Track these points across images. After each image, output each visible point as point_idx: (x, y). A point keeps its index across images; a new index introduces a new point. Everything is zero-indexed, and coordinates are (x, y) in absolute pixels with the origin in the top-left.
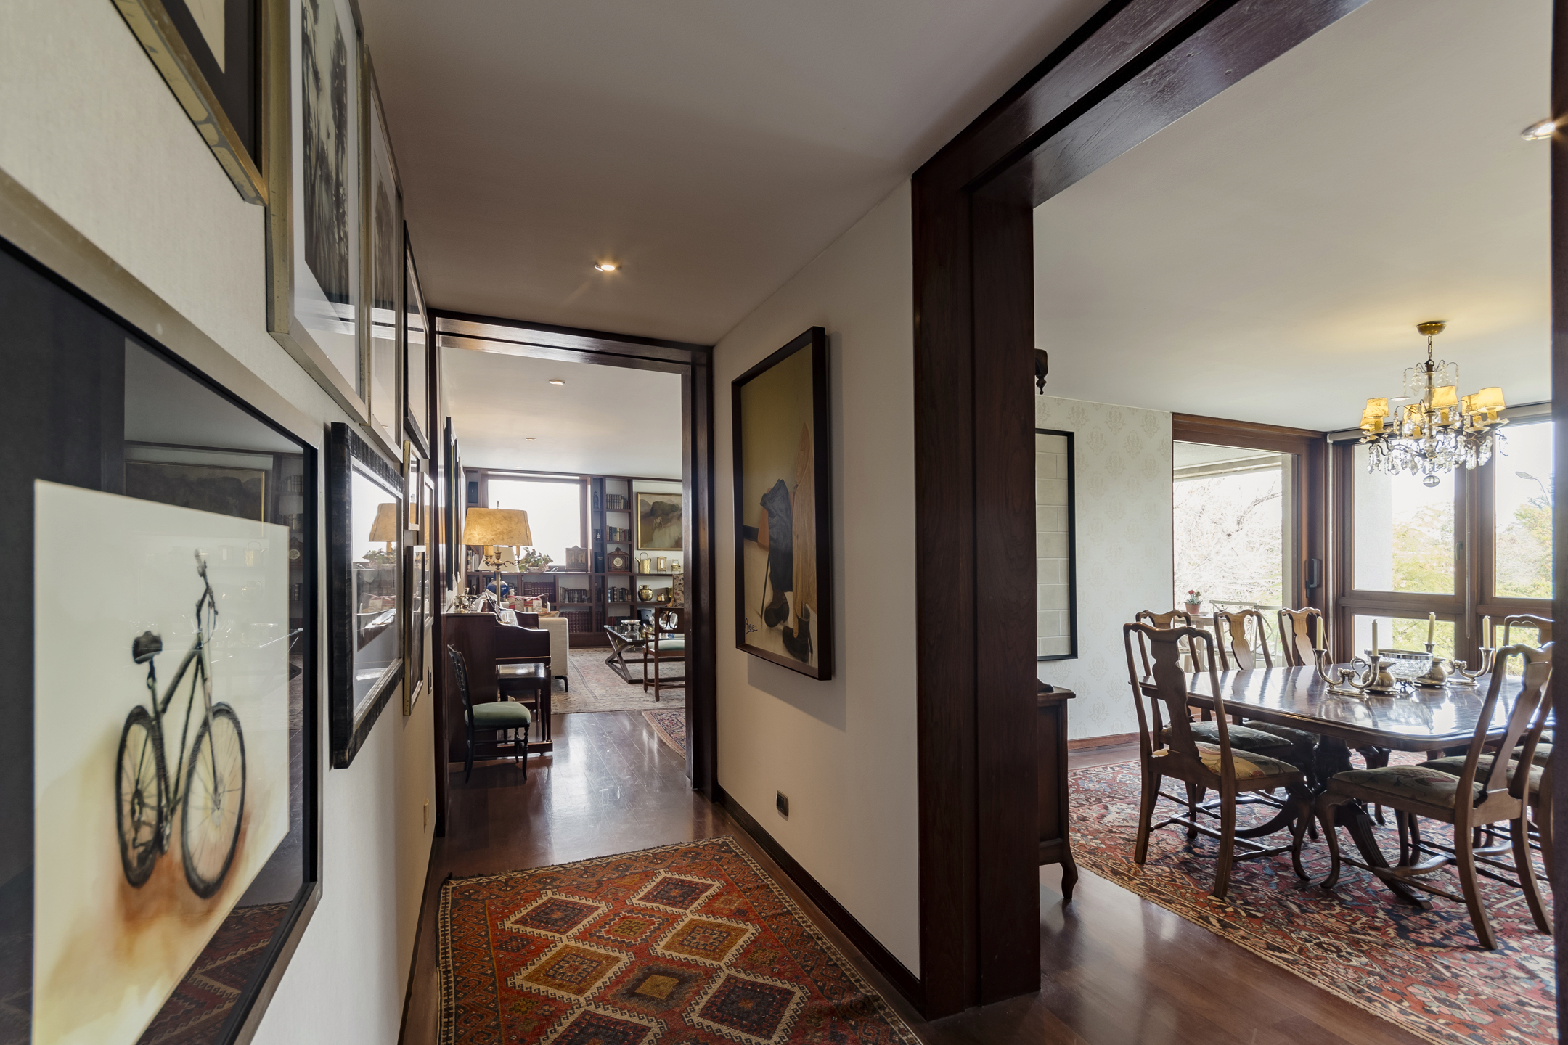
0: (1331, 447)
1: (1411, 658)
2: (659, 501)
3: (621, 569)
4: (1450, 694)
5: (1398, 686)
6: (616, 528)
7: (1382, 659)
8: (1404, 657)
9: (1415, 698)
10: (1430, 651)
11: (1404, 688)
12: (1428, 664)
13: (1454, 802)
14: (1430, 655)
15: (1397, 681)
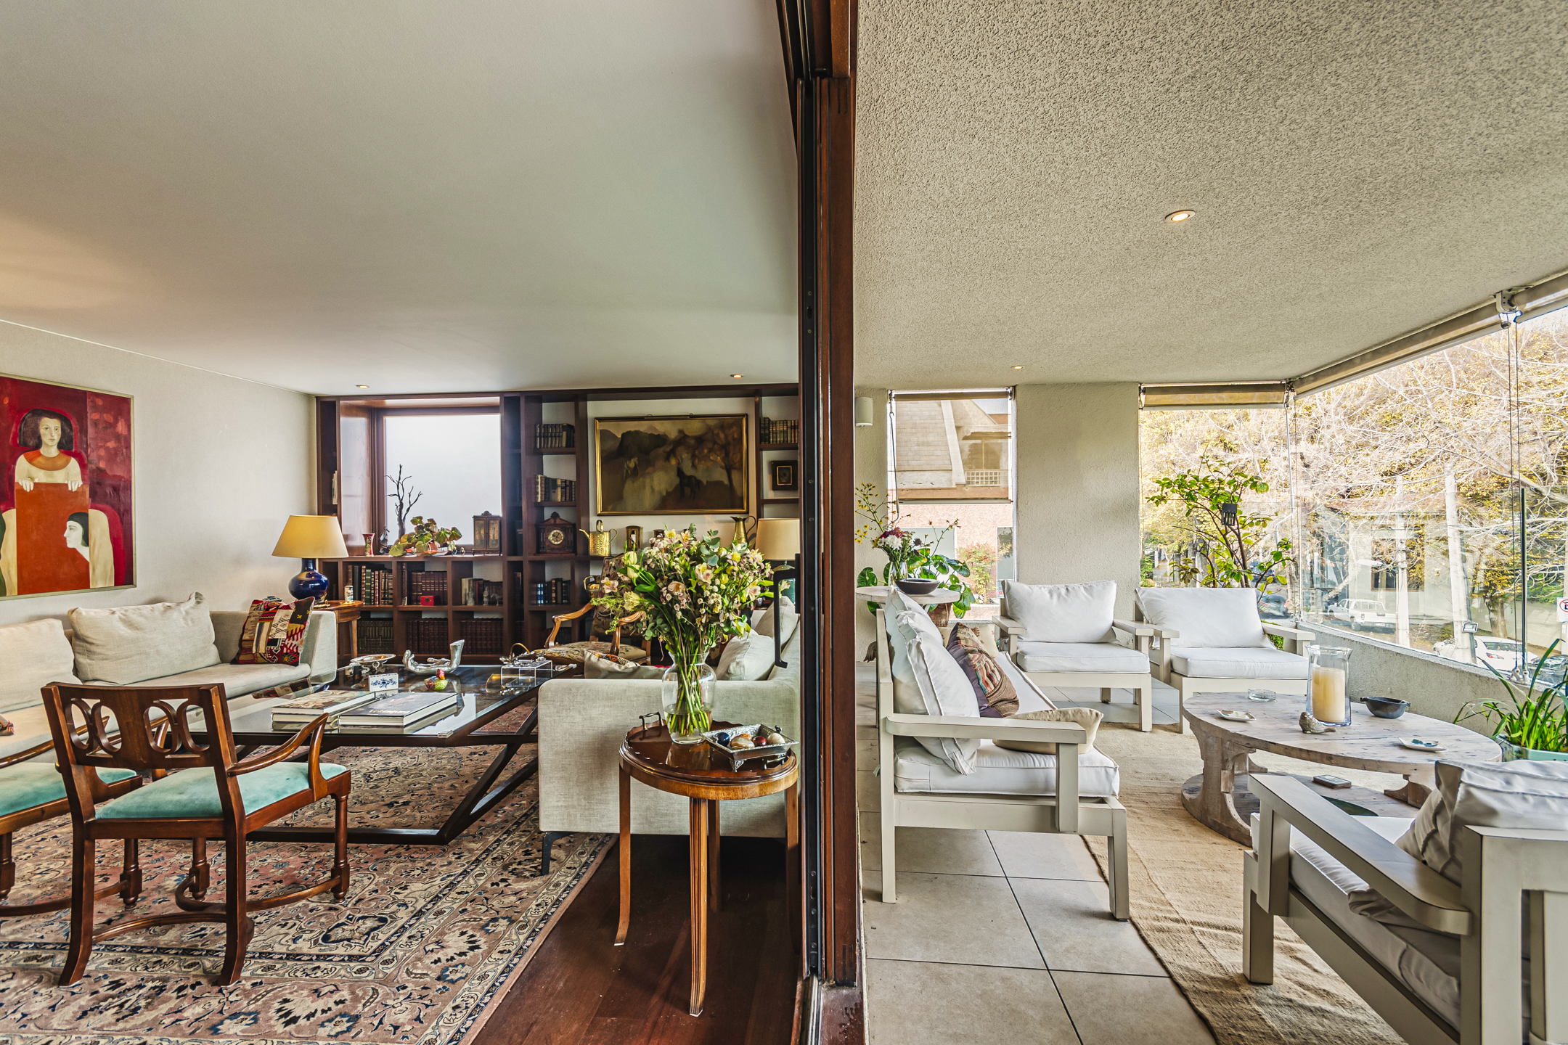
2: (632, 430)
3: (560, 547)
6: (555, 481)
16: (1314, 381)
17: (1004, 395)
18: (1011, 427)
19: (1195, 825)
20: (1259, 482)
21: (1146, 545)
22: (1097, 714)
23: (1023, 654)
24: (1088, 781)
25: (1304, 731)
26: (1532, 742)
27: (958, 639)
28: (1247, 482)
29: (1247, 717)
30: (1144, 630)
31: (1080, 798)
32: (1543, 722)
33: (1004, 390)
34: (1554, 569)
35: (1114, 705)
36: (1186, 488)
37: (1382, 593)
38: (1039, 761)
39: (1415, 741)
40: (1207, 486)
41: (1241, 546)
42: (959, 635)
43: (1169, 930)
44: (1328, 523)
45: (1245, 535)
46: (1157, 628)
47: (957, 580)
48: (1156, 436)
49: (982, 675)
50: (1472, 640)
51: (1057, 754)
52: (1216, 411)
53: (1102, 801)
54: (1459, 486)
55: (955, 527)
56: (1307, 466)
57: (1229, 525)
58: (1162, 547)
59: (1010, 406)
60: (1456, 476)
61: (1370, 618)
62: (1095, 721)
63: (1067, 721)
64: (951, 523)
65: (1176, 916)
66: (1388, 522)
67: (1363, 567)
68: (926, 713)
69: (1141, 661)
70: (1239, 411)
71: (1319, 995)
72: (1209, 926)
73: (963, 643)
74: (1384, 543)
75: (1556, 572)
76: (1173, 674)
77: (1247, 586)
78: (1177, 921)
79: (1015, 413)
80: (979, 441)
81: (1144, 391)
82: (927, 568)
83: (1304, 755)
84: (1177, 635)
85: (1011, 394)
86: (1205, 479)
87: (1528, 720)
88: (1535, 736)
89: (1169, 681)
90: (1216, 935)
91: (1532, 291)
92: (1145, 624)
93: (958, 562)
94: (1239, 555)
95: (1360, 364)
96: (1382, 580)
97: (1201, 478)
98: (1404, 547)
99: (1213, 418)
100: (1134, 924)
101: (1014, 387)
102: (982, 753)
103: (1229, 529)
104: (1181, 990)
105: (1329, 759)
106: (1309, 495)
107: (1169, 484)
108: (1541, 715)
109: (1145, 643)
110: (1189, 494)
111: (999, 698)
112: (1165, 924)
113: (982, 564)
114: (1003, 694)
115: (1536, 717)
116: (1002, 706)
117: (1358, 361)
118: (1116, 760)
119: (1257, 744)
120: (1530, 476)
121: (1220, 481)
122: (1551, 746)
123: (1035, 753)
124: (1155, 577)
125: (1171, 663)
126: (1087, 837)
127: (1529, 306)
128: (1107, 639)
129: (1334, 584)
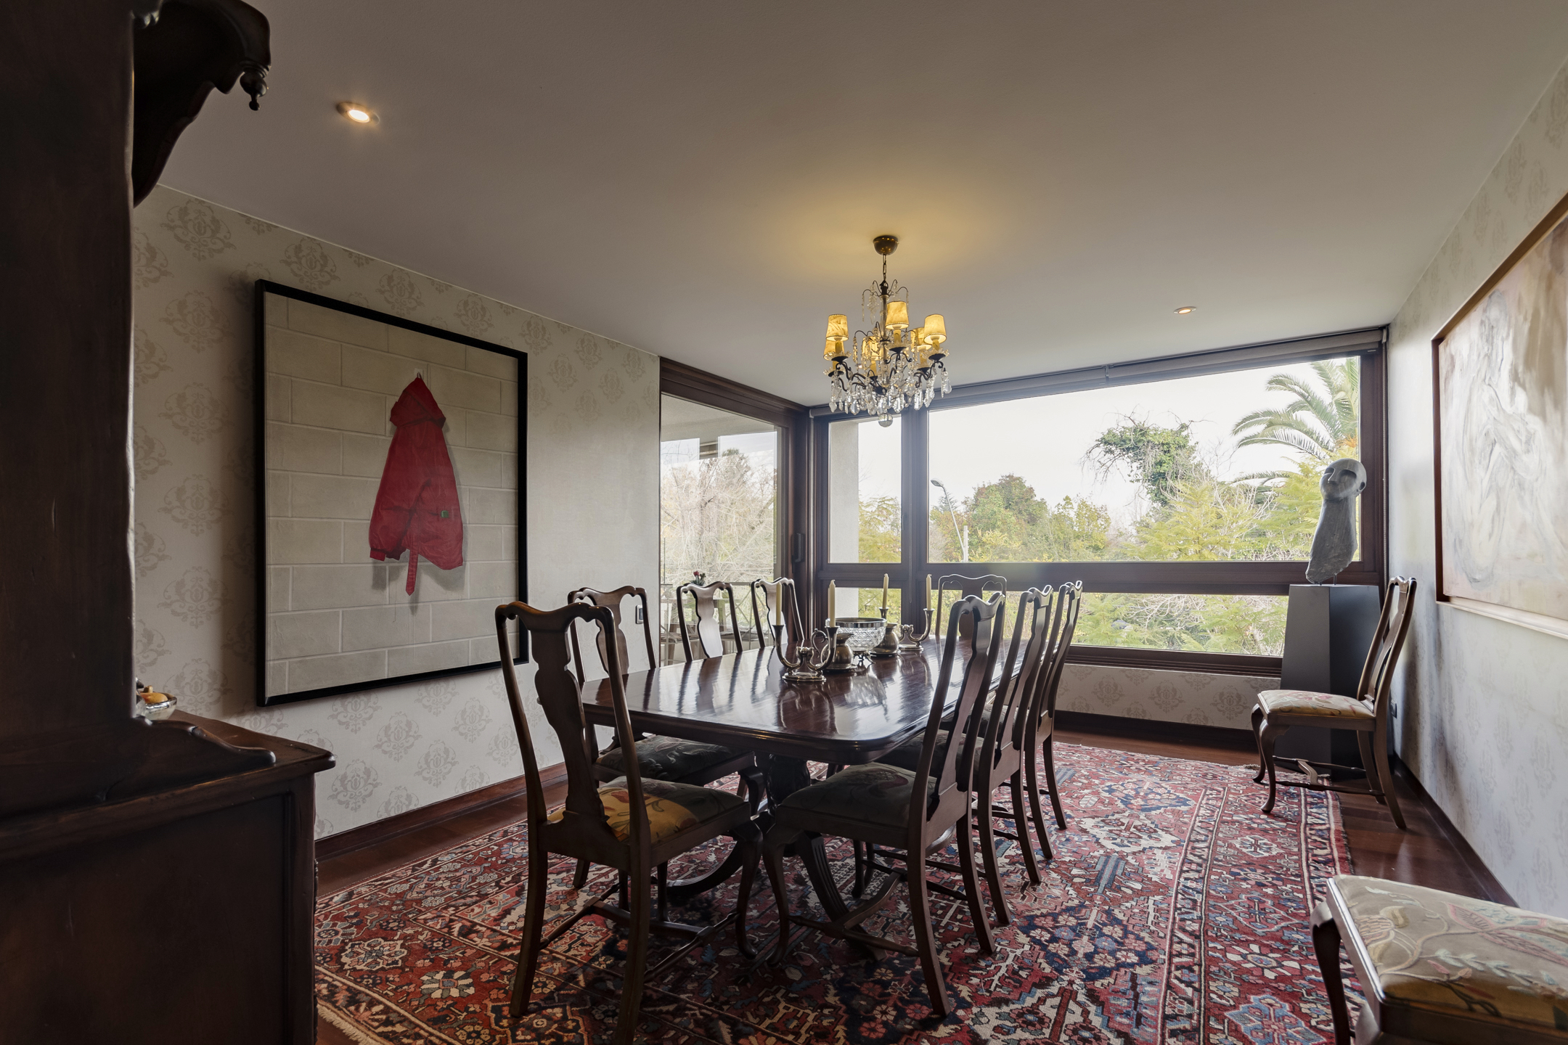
0: (812, 421)
1: (867, 626)
4: (900, 663)
5: (855, 661)
7: (840, 630)
8: (862, 626)
9: (872, 673)
10: (884, 617)
11: (862, 661)
12: (883, 630)
13: (908, 817)
14: (884, 621)
15: (855, 655)
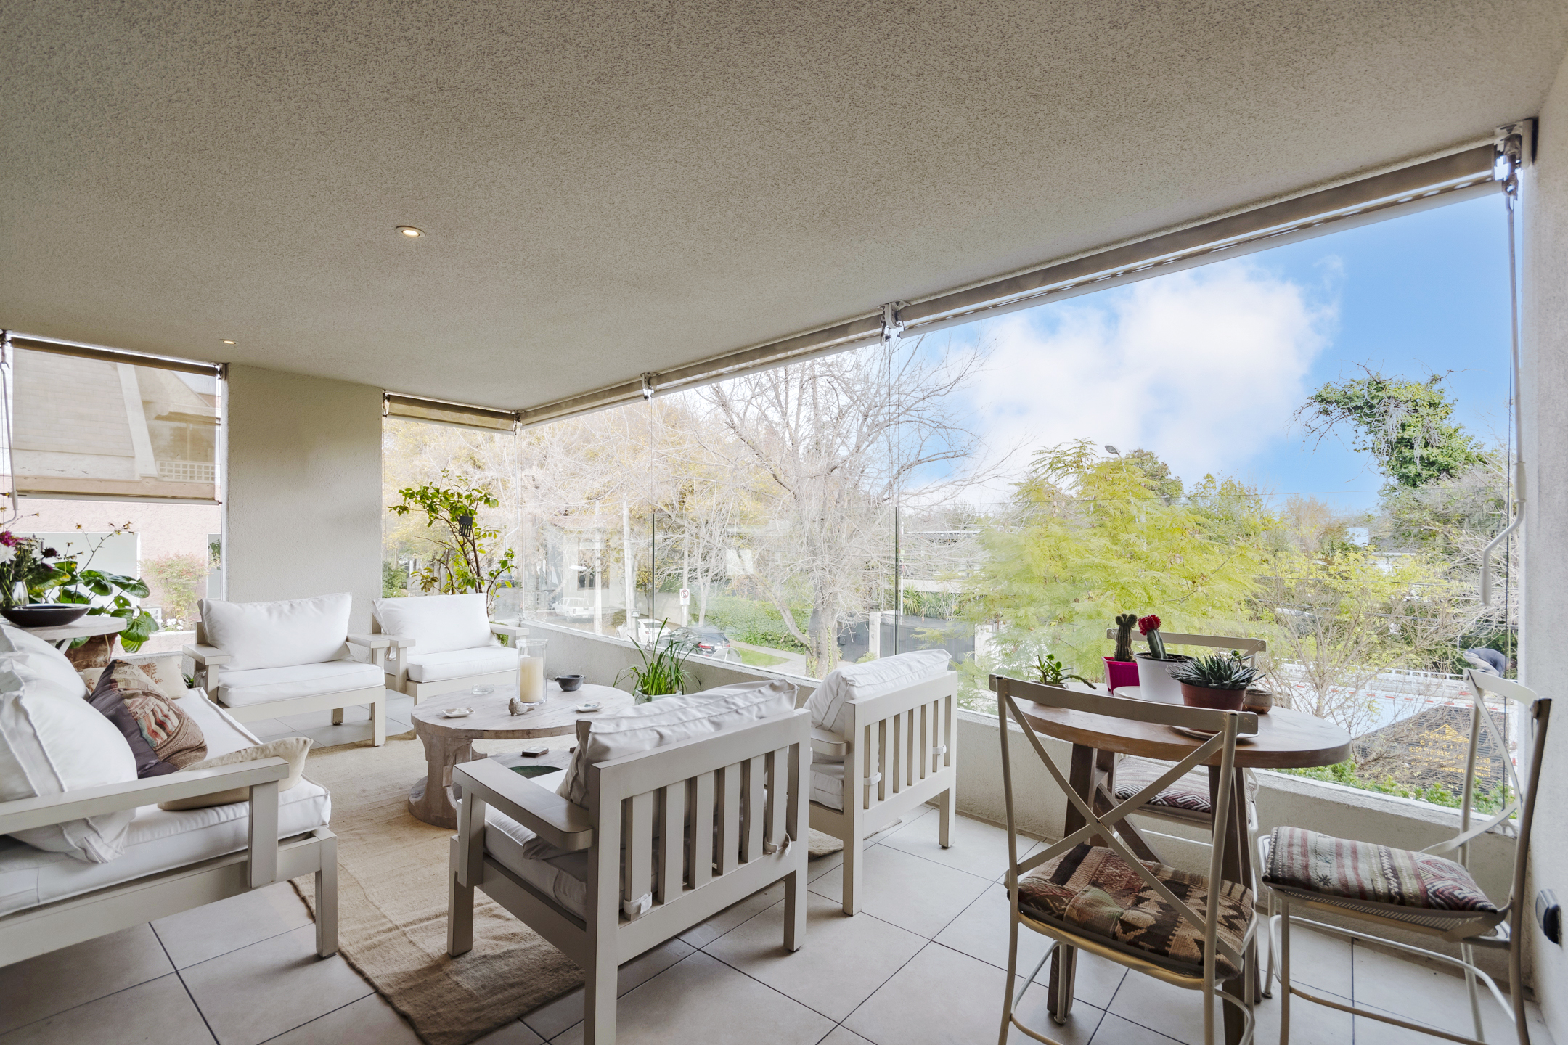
16: (535, 416)
17: (212, 372)
18: (220, 411)
19: (418, 827)
20: (491, 498)
21: (400, 555)
22: (305, 742)
23: (226, 687)
24: (290, 818)
25: (512, 715)
26: (654, 690)
27: (114, 681)
28: (481, 498)
29: (468, 712)
30: (380, 642)
31: (280, 841)
32: (659, 676)
33: (211, 366)
34: (677, 569)
35: (348, 725)
36: (429, 499)
37: (586, 591)
38: (226, 813)
39: (587, 705)
40: (447, 499)
41: (476, 556)
42: (114, 676)
43: (380, 943)
44: (551, 536)
45: (480, 545)
46: (394, 638)
47: (126, 602)
48: (411, 446)
49: (148, 724)
50: (637, 621)
51: (251, 799)
52: (467, 430)
53: (310, 835)
54: (631, 511)
55: (124, 532)
56: (537, 487)
57: (466, 536)
58: (417, 556)
59: (218, 386)
60: (629, 502)
61: (580, 612)
62: (303, 749)
63: (266, 757)
64: (119, 526)
65: (390, 925)
66: (590, 536)
67: (574, 571)
68: (32, 795)
69: (375, 674)
70: (487, 433)
71: (510, 940)
72: (421, 921)
73: (120, 686)
74: (588, 553)
75: (677, 572)
76: (408, 683)
77: (481, 592)
78: (390, 930)
79: (226, 397)
80: (183, 425)
81: (389, 398)
82: (72, 588)
83: (510, 735)
84: (413, 643)
85: (220, 372)
86: (446, 492)
87: (652, 675)
88: (655, 686)
89: (404, 690)
90: (426, 927)
91: (661, 377)
92: (382, 636)
93: (129, 579)
94: (474, 564)
95: (565, 408)
96: (587, 582)
97: (442, 490)
98: (599, 555)
99: (464, 436)
100: (344, 956)
101: (226, 365)
102: (137, 826)
103: (466, 540)
104: (385, 998)
105: (528, 734)
106: (538, 511)
107: (412, 495)
108: (659, 672)
109: (380, 656)
110: (430, 506)
111: (175, 748)
112: (375, 940)
113: (184, 580)
114: (182, 742)
115: (656, 672)
116: (180, 757)
117: (563, 405)
118: (327, 786)
119: (474, 734)
120: (667, 505)
121: (459, 495)
122: (663, 691)
123: (220, 805)
124: (409, 587)
125: (407, 672)
126: (296, 880)
127: (659, 387)
128: (340, 656)
129: (556, 586)
